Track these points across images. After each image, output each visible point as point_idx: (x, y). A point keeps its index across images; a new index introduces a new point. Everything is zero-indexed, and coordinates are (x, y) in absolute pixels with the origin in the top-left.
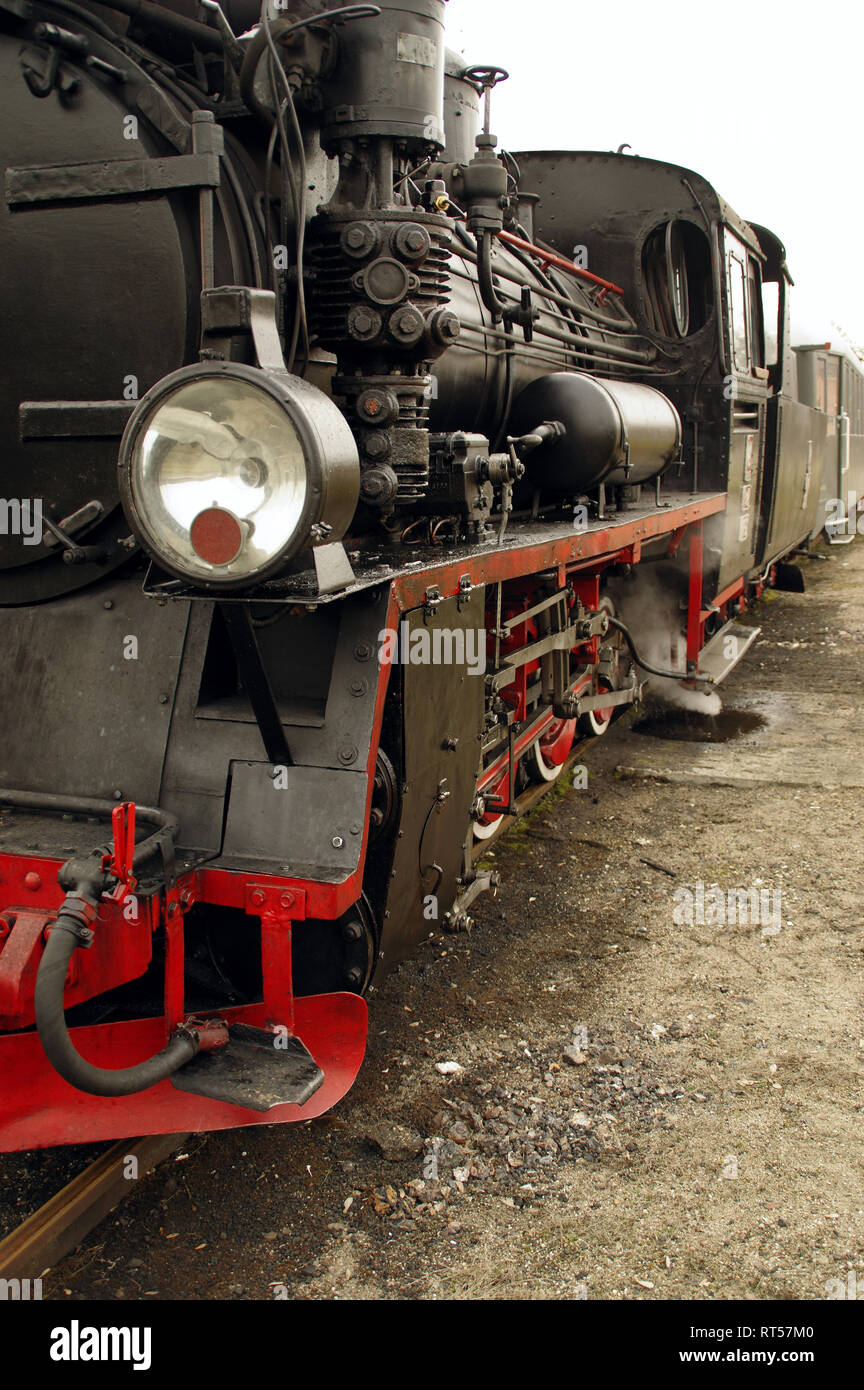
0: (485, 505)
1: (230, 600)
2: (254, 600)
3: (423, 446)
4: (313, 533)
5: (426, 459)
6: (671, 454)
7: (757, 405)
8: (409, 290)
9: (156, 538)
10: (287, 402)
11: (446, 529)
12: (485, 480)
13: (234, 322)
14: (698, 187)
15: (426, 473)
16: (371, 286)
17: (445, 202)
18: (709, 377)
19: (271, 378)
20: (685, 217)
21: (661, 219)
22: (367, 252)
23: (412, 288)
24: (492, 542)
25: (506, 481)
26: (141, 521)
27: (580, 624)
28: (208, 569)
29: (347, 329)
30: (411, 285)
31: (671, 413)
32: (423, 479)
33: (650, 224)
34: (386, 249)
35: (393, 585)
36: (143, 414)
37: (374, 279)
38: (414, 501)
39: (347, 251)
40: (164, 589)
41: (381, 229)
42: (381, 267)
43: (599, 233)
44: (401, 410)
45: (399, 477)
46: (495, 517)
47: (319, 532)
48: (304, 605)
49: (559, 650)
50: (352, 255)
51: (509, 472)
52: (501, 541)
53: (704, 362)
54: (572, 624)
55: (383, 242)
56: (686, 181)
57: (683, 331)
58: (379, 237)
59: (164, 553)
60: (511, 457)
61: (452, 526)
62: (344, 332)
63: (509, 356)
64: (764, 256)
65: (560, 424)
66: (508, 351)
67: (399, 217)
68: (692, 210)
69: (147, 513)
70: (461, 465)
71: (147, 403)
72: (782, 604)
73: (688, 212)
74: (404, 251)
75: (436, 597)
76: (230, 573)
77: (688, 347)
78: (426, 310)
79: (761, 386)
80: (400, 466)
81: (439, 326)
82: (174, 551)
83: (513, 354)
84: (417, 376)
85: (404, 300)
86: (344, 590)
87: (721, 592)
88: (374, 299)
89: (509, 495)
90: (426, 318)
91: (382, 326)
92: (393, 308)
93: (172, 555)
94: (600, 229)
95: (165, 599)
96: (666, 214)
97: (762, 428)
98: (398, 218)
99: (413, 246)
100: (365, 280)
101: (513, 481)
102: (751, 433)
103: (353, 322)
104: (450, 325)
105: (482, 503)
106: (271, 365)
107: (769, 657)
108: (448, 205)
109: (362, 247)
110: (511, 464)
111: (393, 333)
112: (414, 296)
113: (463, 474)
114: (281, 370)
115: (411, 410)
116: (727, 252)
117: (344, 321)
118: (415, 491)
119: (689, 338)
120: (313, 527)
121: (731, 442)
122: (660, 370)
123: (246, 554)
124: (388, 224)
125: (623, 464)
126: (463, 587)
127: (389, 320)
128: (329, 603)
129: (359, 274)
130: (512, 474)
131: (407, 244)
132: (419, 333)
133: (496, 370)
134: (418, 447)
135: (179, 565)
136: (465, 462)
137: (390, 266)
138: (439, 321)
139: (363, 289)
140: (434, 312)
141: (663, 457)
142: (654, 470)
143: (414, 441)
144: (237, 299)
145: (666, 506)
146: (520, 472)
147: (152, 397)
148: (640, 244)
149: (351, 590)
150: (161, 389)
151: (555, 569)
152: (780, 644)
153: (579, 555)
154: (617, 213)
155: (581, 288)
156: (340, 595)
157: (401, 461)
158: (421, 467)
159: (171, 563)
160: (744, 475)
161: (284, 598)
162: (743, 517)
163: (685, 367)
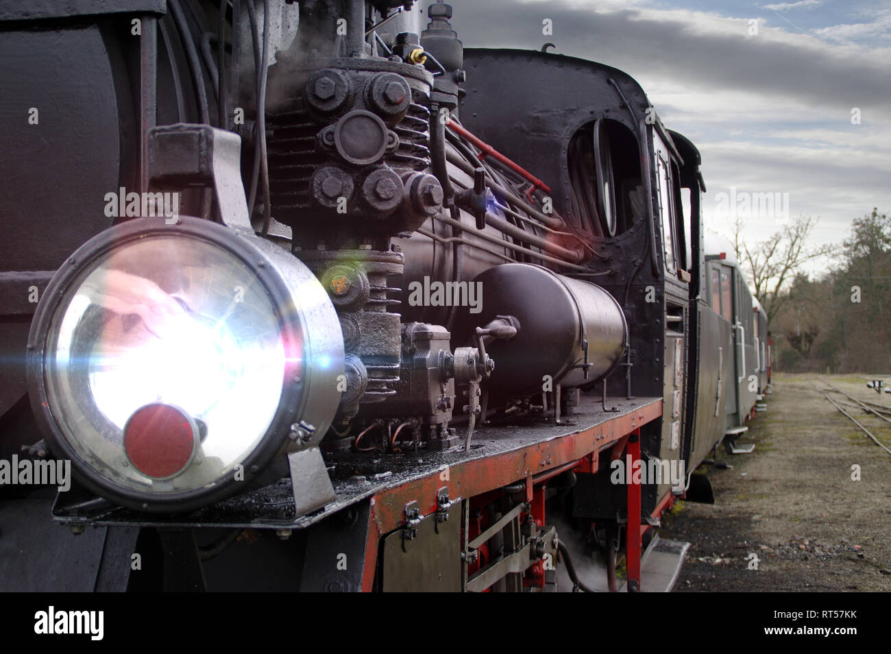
0: (449, 406)
1: (173, 525)
2: (205, 525)
3: (395, 334)
4: (293, 435)
5: (398, 349)
6: (618, 354)
7: (682, 308)
8: (387, 149)
9: (74, 444)
10: (262, 266)
11: (407, 434)
12: (449, 377)
13: (192, 168)
14: (625, 86)
15: (398, 366)
16: (343, 143)
17: (421, 56)
18: (640, 278)
19: (240, 236)
20: (612, 116)
21: (587, 117)
22: (338, 104)
23: (391, 146)
24: (456, 448)
25: (474, 379)
26: (56, 421)
27: (532, 541)
28: (146, 485)
29: (312, 191)
30: (390, 143)
31: (617, 311)
32: (393, 372)
33: (576, 122)
34: (359, 102)
35: (373, 501)
36: (64, 283)
37: (346, 135)
38: (383, 399)
39: (314, 103)
40: (81, 512)
41: (354, 78)
42: (355, 120)
43: (523, 131)
44: (372, 291)
45: (368, 369)
46: (460, 419)
47: (300, 433)
48: (274, 531)
49: (513, 574)
50: (320, 107)
51: (477, 368)
52: (468, 447)
53: (635, 261)
54: (526, 543)
55: (355, 94)
56: (612, 80)
57: (612, 230)
58: (352, 87)
59: (85, 463)
60: (480, 351)
61: (412, 430)
62: (309, 198)
63: (457, 244)
64: (682, 161)
65: (515, 319)
66: (455, 239)
67: (374, 67)
68: (618, 109)
69: (63, 411)
70: (424, 360)
71: (72, 267)
72: (690, 515)
73: (615, 111)
74: (382, 105)
75: (416, 516)
76: (176, 489)
77: (618, 247)
78: (404, 174)
79: (684, 289)
80: (370, 356)
81: (420, 192)
82: (99, 461)
83: (461, 243)
84: (390, 251)
85: (380, 162)
86: (323, 510)
87: (659, 503)
88: (347, 157)
89: (478, 394)
90: (404, 183)
91: (355, 191)
92: (368, 170)
93: (96, 466)
94: (524, 126)
95: (82, 526)
96: (592, 113)
97: (686, 331)
98: (372, 67)
99: (392, 98)
100: (337, 136)
101: (480, 380)
102: (679, 337)
103: (320, 184)
104: (433, 192)
105: (446, 403)
106: (236, 223)
107: (694, 573)
108: (425, 58)
109: (333, 98)
110: (480, 359)
111: (367, 198)
112: (391, 158)
113: (426, 369)
114: (247, 230)
115: (381, 291)
116: (655, 151)
117: (306, 185)
118: (385, 388)
119: (618, 238)
120: (293, 427)
121: (665, 345)
122: (590, 270)
123: (199, 464)
124: (361, 73)
125: (582, 363)
126: (442, 502)
127: (362, 184)
128: (308, 528)
129: (329, 128)
130: (481, 370)
131: (385, 96)
132: (398, 200)
133: (443, 260)
134: (390, 335)
135: (106, 478)
136: (428, 356)
137: (366, 120)
138: (420, 186)
139: (334, 147)
140: (414, 177)
141: (610, 359)
142: (601, 372)
143: (386, 328)
144: (196, 139)
145: (614, 410)
146: (489, 368)
147: (80, 260)
148: (566, 143)
149: (331, 508)
150: (93, 249)
151: (524, 481)
152: (701, 559)
153: (549, 464)
154: (542, 112)
155: (510, 184)
156: (320, 516)
157: (371, 351)
158: (391, 358)
159: (95, 477)
160: (675, 379)
161: (249, 522)
162: (674, 424)
163: (616, 267)
